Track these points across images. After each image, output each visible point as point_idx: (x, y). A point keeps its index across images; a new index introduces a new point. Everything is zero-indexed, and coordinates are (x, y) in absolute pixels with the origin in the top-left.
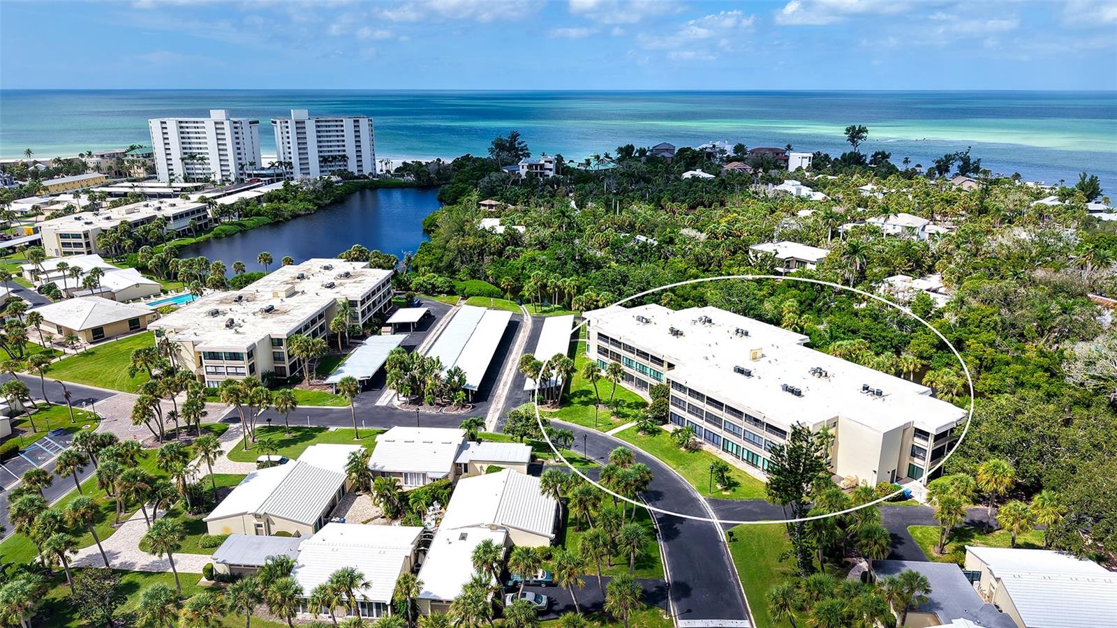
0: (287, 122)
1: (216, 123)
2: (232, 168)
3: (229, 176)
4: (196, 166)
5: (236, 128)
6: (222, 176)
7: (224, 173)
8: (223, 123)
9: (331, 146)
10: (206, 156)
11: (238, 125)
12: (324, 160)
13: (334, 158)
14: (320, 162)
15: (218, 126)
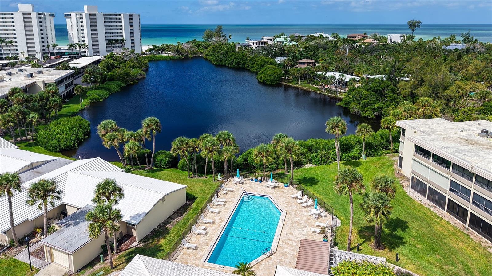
0: (81, 15)
1: (24, 14)
2: (38, 48)
3: (35, 55)
4: (4, 48)
5: (40, 18)
6: (29, 55)
7: (30, 53)
8: (30, 14)
9: (112, 33)
10: (14, 40)
11: (42, 16)
12: (110, 42)
13: (116, 41)
14: (107, 44)
15: (25, 16)
